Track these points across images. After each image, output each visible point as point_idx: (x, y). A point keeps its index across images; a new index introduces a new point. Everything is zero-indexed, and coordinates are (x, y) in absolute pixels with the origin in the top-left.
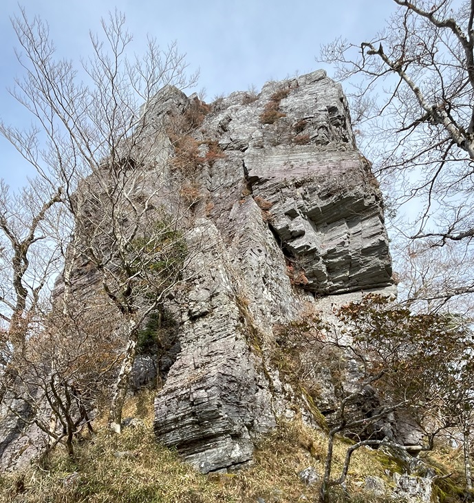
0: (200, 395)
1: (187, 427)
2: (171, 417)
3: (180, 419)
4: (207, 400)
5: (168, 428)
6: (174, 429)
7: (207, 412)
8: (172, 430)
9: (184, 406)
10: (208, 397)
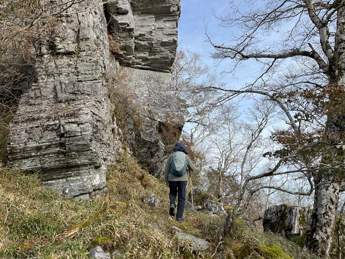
0: (74, 128)
1: (51, 155)
2: (32, 144)
3: (44, 147)
4: (79, 134)
5: (26, 155)
6: (34, 156)
7: (77, 145)
8: (31, 157)
9: (50, 136)
10: (81, 132)
